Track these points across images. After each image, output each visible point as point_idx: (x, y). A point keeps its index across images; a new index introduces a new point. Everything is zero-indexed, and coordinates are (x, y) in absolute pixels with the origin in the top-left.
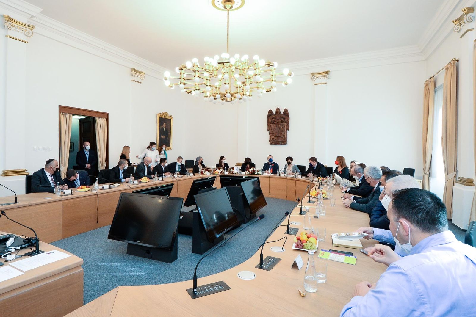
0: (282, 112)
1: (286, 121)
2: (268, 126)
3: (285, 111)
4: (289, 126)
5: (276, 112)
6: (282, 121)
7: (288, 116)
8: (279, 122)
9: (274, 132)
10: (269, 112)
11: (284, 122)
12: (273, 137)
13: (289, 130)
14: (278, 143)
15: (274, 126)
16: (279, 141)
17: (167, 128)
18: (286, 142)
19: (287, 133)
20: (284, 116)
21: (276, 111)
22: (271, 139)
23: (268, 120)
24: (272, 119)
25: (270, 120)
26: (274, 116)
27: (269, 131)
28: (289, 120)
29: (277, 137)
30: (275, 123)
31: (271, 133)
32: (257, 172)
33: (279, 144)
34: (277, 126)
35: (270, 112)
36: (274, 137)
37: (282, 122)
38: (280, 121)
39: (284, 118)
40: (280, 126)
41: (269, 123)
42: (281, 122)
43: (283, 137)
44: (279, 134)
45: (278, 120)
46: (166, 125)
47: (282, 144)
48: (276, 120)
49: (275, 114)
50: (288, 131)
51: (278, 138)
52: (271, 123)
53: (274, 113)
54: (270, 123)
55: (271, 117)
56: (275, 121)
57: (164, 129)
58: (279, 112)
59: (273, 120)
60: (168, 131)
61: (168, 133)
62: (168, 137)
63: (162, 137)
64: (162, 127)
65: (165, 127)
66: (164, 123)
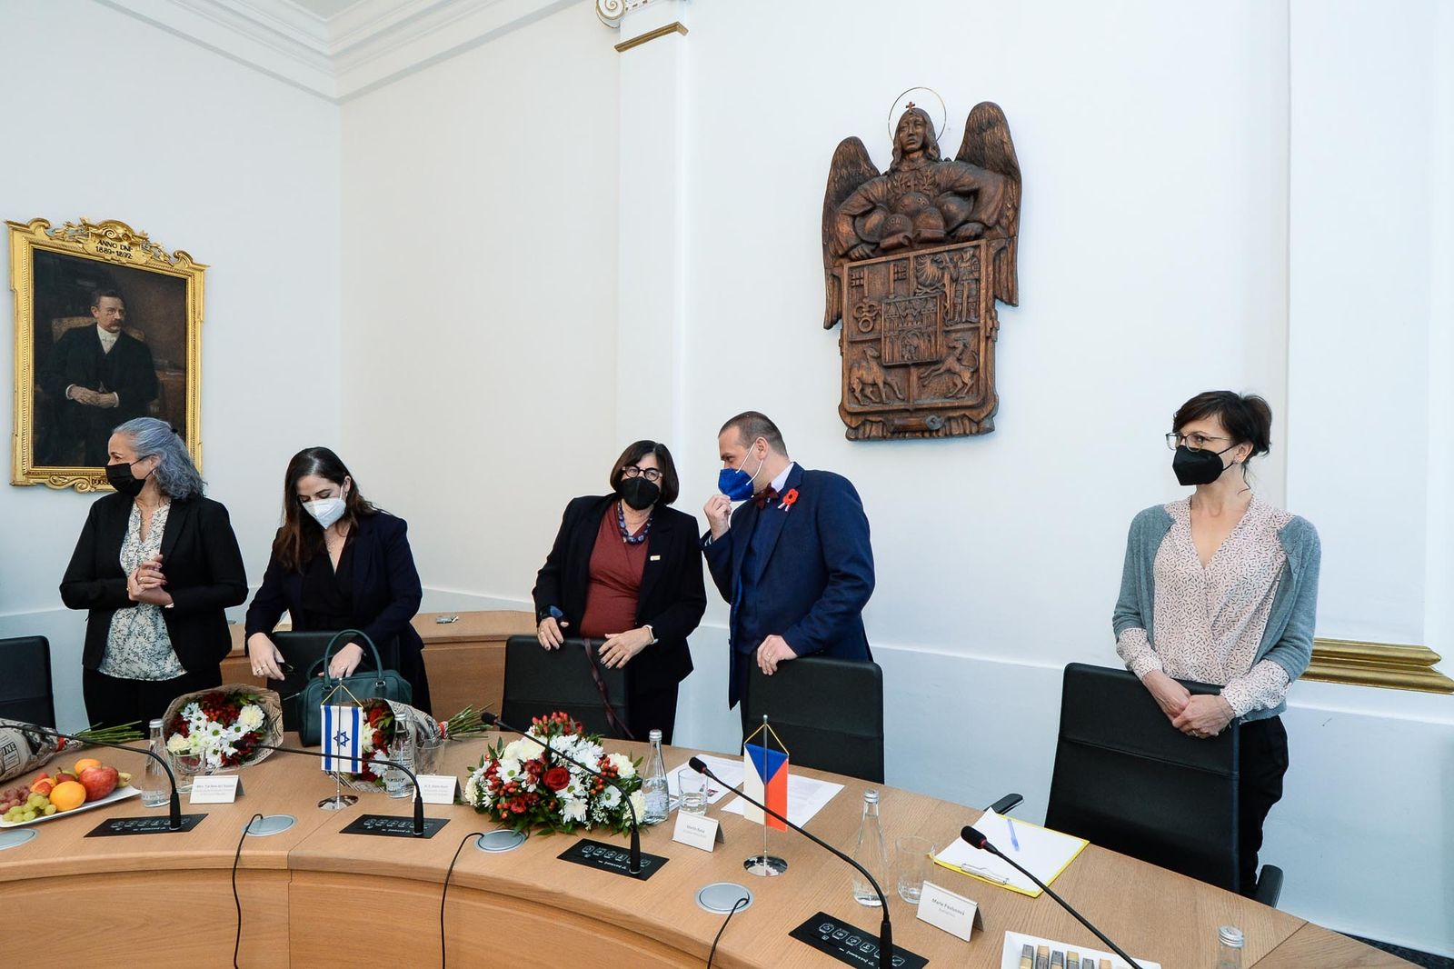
0: (950, 145)
1: (987, 214)
2: (833, 279)
3: (982, 130)
4: (1012, 263)
5: (902, 152)
6: (947, 219)
7: (1010, 171)
8: (926, 234)
9: (882, 324)
10: (834, 164)
11: (973, 228)
12: (874, 373)
13: (1011, 300)
14: (913, 421)
15: (879, 277)
16: (926, 401)
17: (135, 335)
18: (991, 415)
19: (995, 328)
20: (970, 176)
21: (897, 140)
22: (857, 387)
23: (829, 234)
24: (865, 214)
25: (845, 228)
26: (877, 190)
27: (836, 329)
28: (1016, 209)
29: (906, 366)
30: (886, 251)
31: (853, 343)
32: (593, 796)
33: (925, 433)
34: (901, 278)
35: (850, 156)
36: (875, 368)
37: (951, 235)
38: (933, 225)
39: (973, 195)
40: (930, 269)
41: (836, 253)
42: (941, 233)
43: (957, 367)
44: (923, 345)
45: (913, 215)
46: (127, 309)
47: (949, 435)
48: (898, 220)
49: (894, 170)
50: (1003, 311)
51: (914, 378)
52: (856, 253)
53: (882, 158)
54: (846, 255)
55: (856, 202)
56: (892, 234)
57: (107, 339)
58: (928, 146)
59: (875, 219)
60: (155, 360)
61: (155, 374)
62: (156, 401)
63: (79, 393)
64: (83, 325)
65: (117, 325)
66: (101, 295)
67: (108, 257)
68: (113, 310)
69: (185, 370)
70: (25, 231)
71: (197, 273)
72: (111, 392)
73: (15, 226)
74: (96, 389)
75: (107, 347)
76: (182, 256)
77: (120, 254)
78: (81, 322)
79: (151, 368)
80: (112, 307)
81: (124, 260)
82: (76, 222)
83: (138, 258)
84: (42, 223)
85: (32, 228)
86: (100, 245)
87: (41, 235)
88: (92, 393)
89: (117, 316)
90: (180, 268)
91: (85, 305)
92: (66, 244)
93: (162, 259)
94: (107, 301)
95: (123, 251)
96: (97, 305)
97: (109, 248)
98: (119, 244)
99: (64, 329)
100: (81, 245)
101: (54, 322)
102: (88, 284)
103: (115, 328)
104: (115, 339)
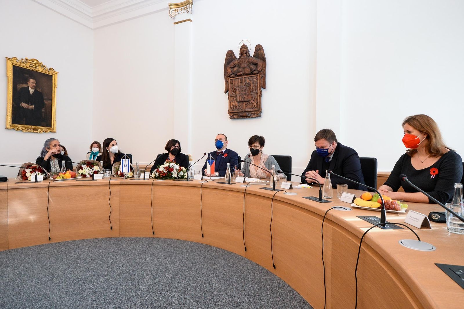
0: (252, 53)
1: (259, 69)
2: (227, 82)
3: (258, 50)
4: (265, 80)
5: (241, 54)
6: (251, 69)
7: (264, 60)
8: (247, 72)
9: (237, 92)
10: (227, 55)
11: (256, 72)
12: (236, 103)
13: (264, 88)
14: (244, 114)
15: (237, 82)
16: (247, 110)
17: (39, 90)
18: (260, 113)
19: (261, 94)
20: (256, 60)
21: (240, 51)
22: (232, 107)
23: (226, 72)
24: (234, 67)
25: (229, 70)
26: (236, 62)
27: (227, 93)
28: (265, 68)
29: (242, 102)
30: (238, 76)
31: (231, 96)
33: (246, 117)
34: (241, 82)
35: (230, 54)
36: (236, 102)
37: (252, 73)
38: (248, 71)
39: (256, 64)
40: (248, 80)
41: (227, 76)
42: (250, 72)
43: (253, 102)
44: (246, 97)
45: (244, 68)
46: (37, 83)
47: (252, 117)
48: (241, 69)
49: (240, 58)
50: (263, 90)
51: (244, 105)
52: (231, 76)
53: (237, 55)
54: (229, 76)
55: (232, 65)
56: (239, 72)
57: (31, 91)
58: (247, 53)
59: (236, 69)
60: (44, 97)
61: (43, 101)
62: (44, 108)
63: (24, 105)
64: (25, 87)
65: (34, 87)
66: (30, 79)
67: (32, 68)
68: (33, 83)
69: (52, 100)
70: (11, 60)
71: (55, 74)
72: (32, 105)
73: (8, 59)
74: (28, 104)
75: (31, 93)
76: (51, 69)
77: (35, 68)
78: (25, 86)
79: (42, 99)
80: (33, 82)
81: (36, 70)
82: (24, 59)
83: (40, 69)
84: (16, 58)
85: (13, 60)
86: (30, 65)
87: (15, 62)
88: (27, 105)
89: (34, 84)
90: (50, 73)
91: (26, 81)
92: (21, 64)
93: (46, 70)
94: (32, 81)
95: (36, 67)
96: (29, 81)
97: (32, 66)
98: (35, 65)
99: (20, 87)
100: (25, 65)
101: (18, 85)
102: (27, 75)
103: (33, 88)
104: (33, 91)
